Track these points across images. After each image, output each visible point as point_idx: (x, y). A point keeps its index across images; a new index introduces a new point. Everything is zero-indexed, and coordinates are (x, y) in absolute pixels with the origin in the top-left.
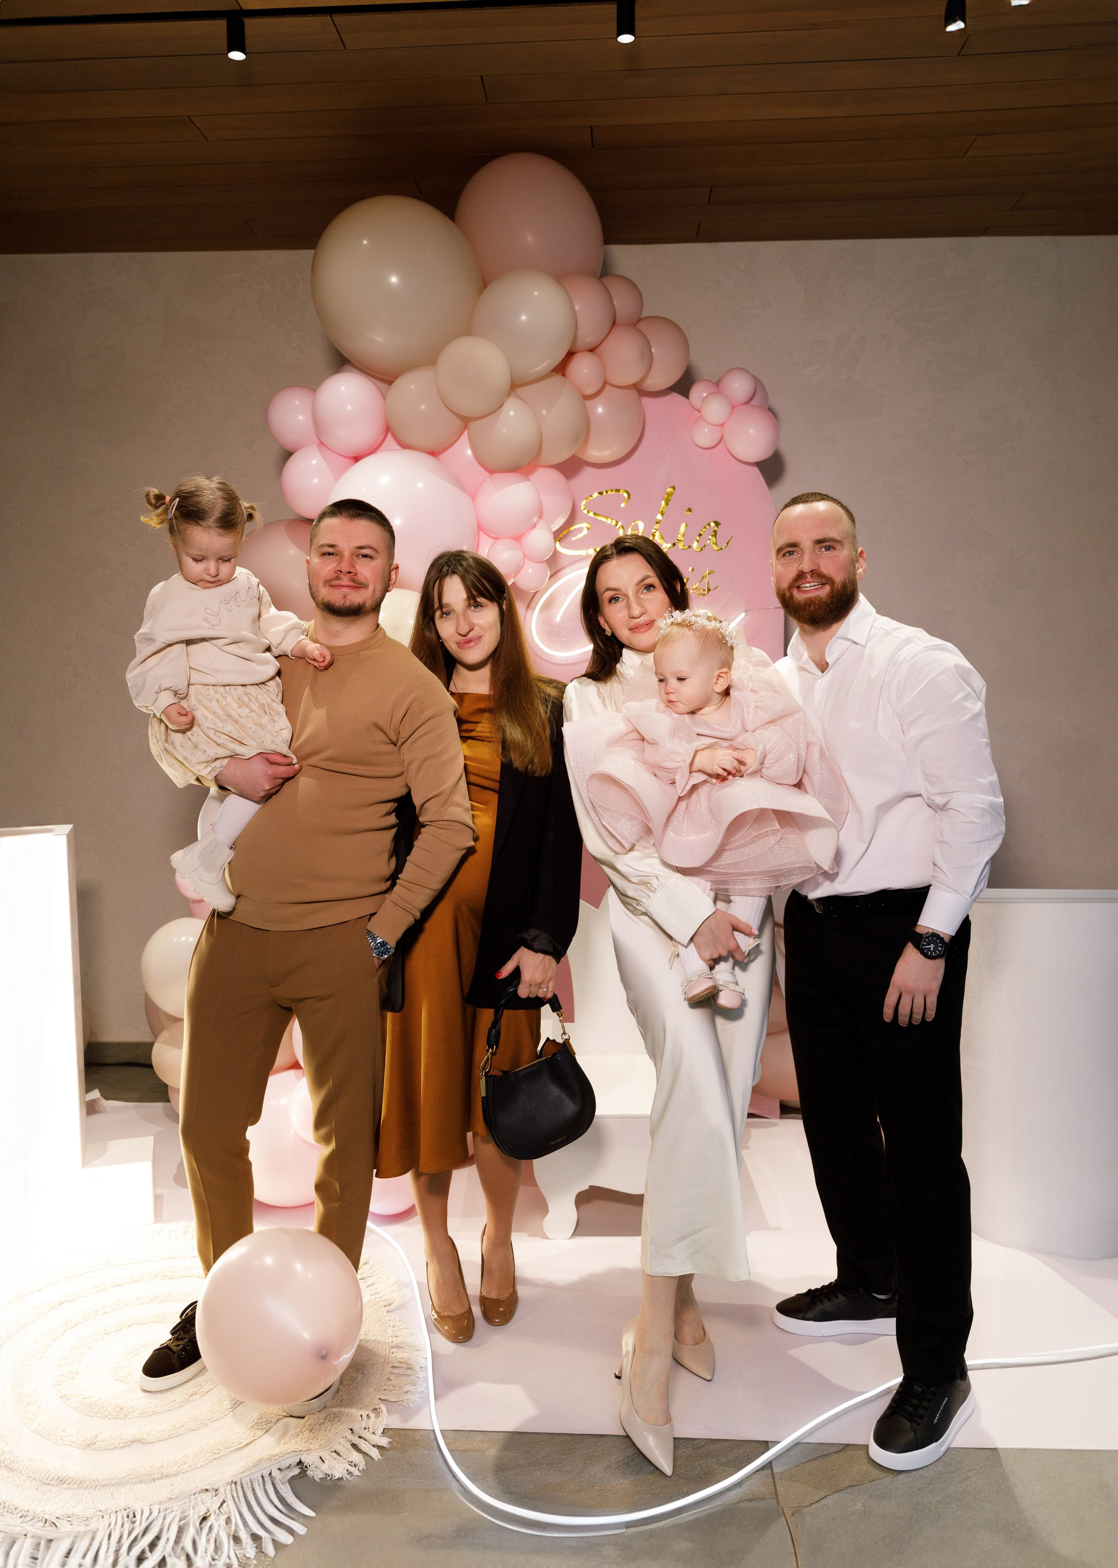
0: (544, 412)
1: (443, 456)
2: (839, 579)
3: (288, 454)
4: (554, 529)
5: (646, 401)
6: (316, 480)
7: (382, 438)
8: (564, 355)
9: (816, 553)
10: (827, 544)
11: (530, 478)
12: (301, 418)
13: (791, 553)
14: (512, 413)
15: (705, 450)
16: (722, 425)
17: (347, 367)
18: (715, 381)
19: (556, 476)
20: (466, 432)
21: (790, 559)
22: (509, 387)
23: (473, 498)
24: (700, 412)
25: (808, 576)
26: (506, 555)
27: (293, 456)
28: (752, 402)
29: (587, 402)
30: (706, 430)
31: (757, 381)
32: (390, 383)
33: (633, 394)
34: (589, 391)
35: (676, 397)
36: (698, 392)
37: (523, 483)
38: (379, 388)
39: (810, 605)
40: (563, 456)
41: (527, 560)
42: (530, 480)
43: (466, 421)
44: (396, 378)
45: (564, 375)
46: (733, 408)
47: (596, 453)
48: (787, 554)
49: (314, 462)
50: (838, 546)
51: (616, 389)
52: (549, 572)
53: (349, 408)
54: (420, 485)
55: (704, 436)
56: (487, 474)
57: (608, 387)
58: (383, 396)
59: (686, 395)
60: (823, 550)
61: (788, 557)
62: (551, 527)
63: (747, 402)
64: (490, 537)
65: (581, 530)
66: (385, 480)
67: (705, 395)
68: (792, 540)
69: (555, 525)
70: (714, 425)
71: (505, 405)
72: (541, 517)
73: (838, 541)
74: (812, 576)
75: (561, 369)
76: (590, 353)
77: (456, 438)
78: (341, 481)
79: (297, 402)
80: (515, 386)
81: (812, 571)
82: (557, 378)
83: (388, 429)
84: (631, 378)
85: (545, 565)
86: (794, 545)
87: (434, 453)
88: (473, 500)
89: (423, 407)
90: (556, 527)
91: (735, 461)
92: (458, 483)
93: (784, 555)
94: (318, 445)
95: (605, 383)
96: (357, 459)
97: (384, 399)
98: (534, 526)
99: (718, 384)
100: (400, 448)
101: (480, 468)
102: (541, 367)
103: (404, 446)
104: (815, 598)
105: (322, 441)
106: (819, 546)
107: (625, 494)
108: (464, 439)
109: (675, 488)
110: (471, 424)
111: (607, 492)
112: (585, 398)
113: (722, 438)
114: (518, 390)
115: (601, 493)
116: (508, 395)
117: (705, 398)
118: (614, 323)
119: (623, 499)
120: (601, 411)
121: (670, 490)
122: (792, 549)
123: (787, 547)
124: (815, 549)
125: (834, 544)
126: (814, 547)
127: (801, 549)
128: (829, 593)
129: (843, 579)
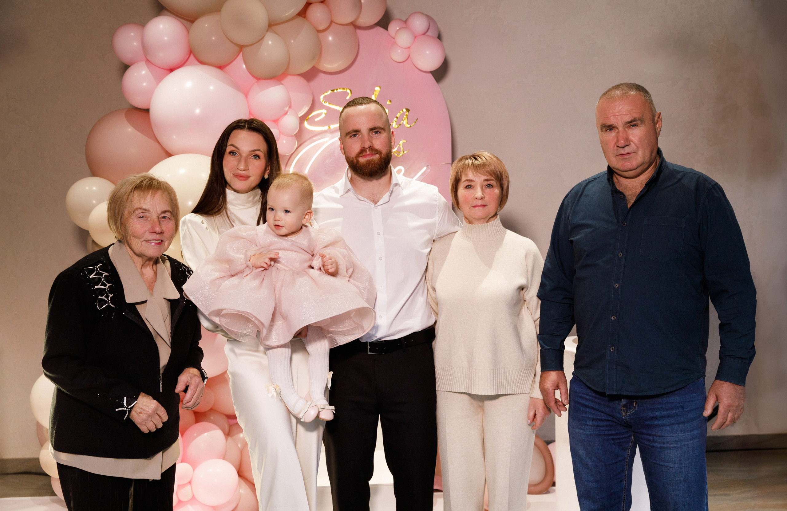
0: (292, 41)
1: (227, 69)
2: (384, 151)
3: (125, 67)
4: (300, 116)
5: (359, 32)
6: (145, 84)
7: (187, 57)
8: (304, 5)
9: (370, 136)
10: (376, 130)
11: (282, 82)
12: (135, 44)
13: (355, 136)
14: (270, 43)
15: (398, 63)
16: (409, 48)
17: (166, 12)
18: (404, 20)
19: (302, 80)
20: (241, 53)
21: (355, 139)
22: (268, 25)
23: (246, 96)
24: (394, 39)
27: (130, 68)
28: (427, 34)
29: (321, 35)
30: (399, 51)
31: (430, 20)
32: (193, 22)
33: (351, 28)
35: (380, 30)
36: (394, 27)
37: (277, 86)
38: (184, 25)
39: (369, 165)
40: (306, 68)
41: (281, 135)
42: (283, 84)
43: (241, 48)
44: (196, 19)
45: (305, 17)
46: (415, 37)
47: (329, 65)
48: (353, 136)
49: (143, 72)
50: (382, 131)
51: (339, 26)
52: (296, 142)
53: (166, 38)
54: (211, 88)
55: (398, 55)
56: (255, 80)
57: (333, 24)
58: (188, 30)
59: (386, 28)
60: (374, 133)
61: (353, 138)
62: (298, 114)
63: (424, 34)
65: (321, 114)
66: (189, 84)
67: (398, 28)
68: (356, 128)
69: (301, 112)
70: (403, 48)
71: (265, 37)
72: (290, 107)
73: (382, 129)
74: (370, 151)
75: (303, 13)
76: (321, 3)
77: (235, 57)
78: (160, 84)
79: (132, 34)
80: (272, 25)
81: (369, 147)
82: (300, 19)
83: (191, 52)
84: (349, 20)
85: (294, 138)
86: (357, 131)
87: (221, 67)
88: (246, 97)
89: (213, 38)
90: (301, 114)
91: (419, 71)
92: (237, 86)
93: (351, 137)
94: (146, 62)
95: (332, 22)
96: (171, 70)
97: (188, 32)
98: (286, 113)
99: (406, 22)
100: (200, 64)
101: (251, 76)
102: (289, 13)
103: (202, 63)
105: (149, 59)
106: (372, 131)
107: (349, 91)
108: (240, 58)
109: (380, 88)
110: (244, 49)
111: (337, 90)
112: (319, 31)
113: (409, 56)
114: (274, 28)
115: (333, 90)
116: (267, 31)
117: (397, 31)
119: (348, 94)
120: (331, 39)
121: (377, 88)
122: (355, 133)
123: (353, 132)
124: (370, 133)
125: (380, 130)
126: (369, 132)
127: (361, 133)
128: (380, 158)
129: (386, 150)
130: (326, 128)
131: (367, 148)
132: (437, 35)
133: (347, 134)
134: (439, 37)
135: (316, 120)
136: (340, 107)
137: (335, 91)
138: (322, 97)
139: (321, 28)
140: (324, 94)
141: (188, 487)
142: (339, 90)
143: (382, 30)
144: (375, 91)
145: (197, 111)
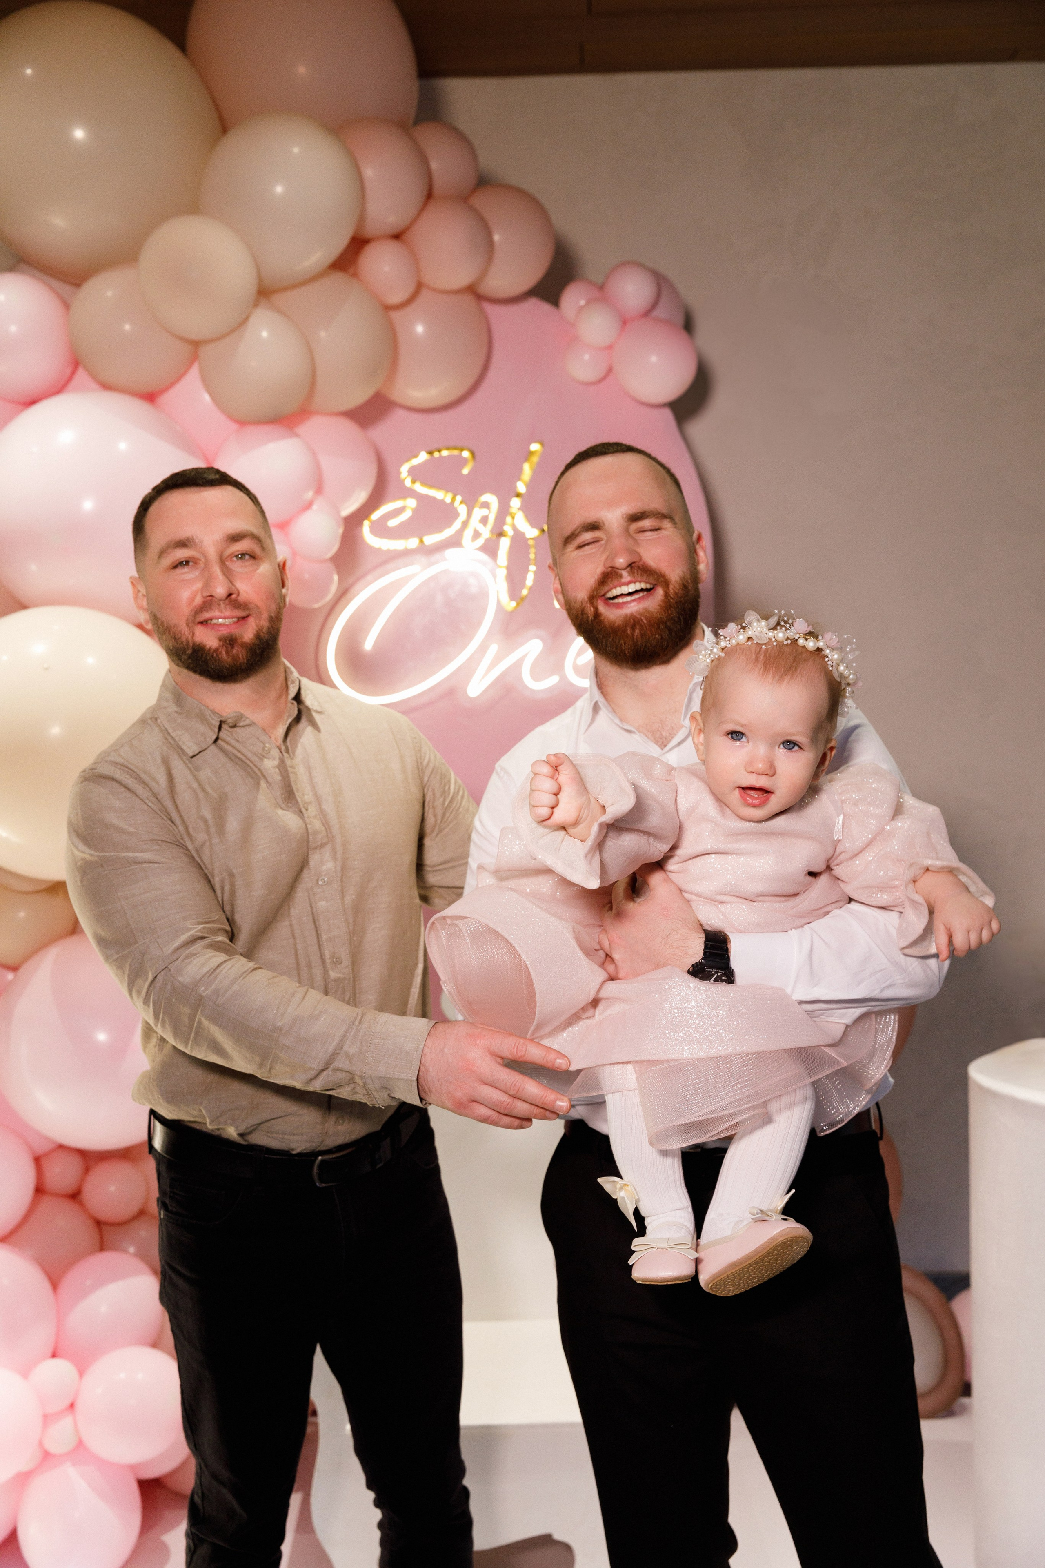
0: (321, 333)
1: (166, 401)
2: (676, 576)
4: (345, 512)
5: (493, 311)
7: (69, 372)
8: (348, 244)
9: (632, 535)
10: (648, 521)
14: (264, 334)
15: (585, 386)
16: (610, 347)
18: (600, 281)
19: (348, 426)
20: (196, 363)
22: (256, 293)
24: (576, 328)
25: (624, 573)
28: (655, 313)
29: (395, 316)
30: (586, 356)
31: (661, 282)
32: (78, 285)
33: (468, 300)
34: (396, 298)
35: (537, 307)
36: (574, 299)
38: (59, 294)
39: (629, 628)
40: (357, 398)
42: (297, 435)
43: (196, 345)
44: (87, 278)
45: (355, 275)
46: (625, 323)
47: (414, 391)
50: (668, 526)
51: (439, 294)
52: (338, 579)
53: (14, 328)
55: (583, 366)
56: (233, 426)
57: (426, 291)
59: (555, 302)
61: (584, 550)
62: (342, 510)
63: (646, 314)
65: (402, 510)
66: (67, 437)
67: (583, 303)
68: (591, 517)
69: (349, 506)
70: (597, 349)
71: (251, 321)
72: (320, 495)
73: (664, 516)
74: (631, 573)
75: (346, 263)
76: (392, 241)
77: (181, 372)
80: (265, 292)
81: (630, 565)
82: (340, 279)
83: (77, 359)
84: (463, 279)
85: (330, 565)
86: (594, 527)
87: (150, 397)
89: (127, 327)
91: (633, 405)
92: (186, 442)
93: (580, 546)
95: (420, 285)
96: (30, 404)
97: (67, 310)
98: (308, 506)
99: (603, 286)
100: (97, 389)
101: (222, 417)
102: (311, 261)
103: (106, 386)
104: (640, 615)
106: (636, 524)
107: (466, 454)
108: (194, 373)
109: (542, 444)
110: (207, 352)
111: (439, 451)
112: (388, 308)
113: (610, 370)
114: (274, 298)
115: (429, 451)
116: (256, 305)
117: (583, 307)
118: (429, 196)
119: (465, 461)
120: (420, 329)
121: (535, 447)
122: (590, 534)
124: (630, 528)
125: (658, 522)
126: (628, 526)
127: (606, 533)
128: (663, 601)
129: (681, 574)
130: (413, 543)
131: (621, 570)
132: (680, 320)
133: (568, 538)
134: (688, 325)
135: (392, 523)
136: (447, 491)
137: (436, 454)
138: (404, 469)
139: (394, 299)
140: (408, 460)
141: (67, 1421)
142: (445, 453)
143: (546, 307)
144: (531, 453)
145: (88, 505)
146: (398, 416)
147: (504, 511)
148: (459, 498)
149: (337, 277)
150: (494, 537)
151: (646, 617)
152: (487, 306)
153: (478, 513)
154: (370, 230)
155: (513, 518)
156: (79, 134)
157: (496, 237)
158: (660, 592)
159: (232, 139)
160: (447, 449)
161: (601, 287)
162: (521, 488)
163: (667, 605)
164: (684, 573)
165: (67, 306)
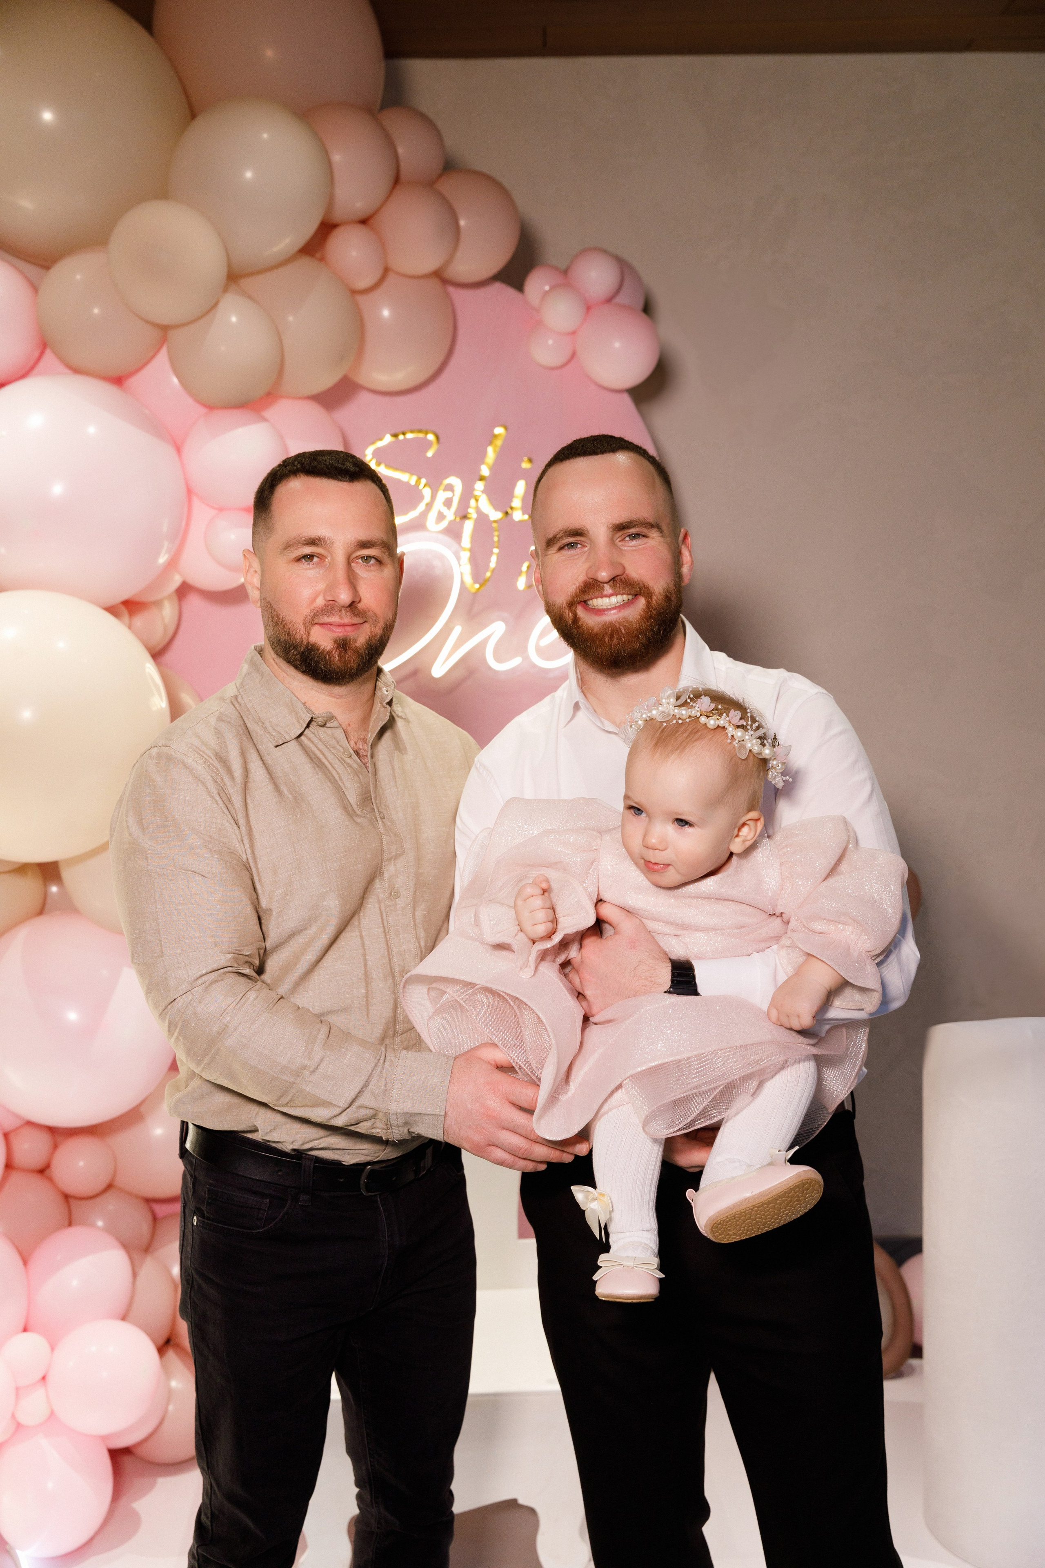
0: (289, 318)
1: (133, 382)
2: (658, 592)
5: (456, 295)
7: (36, 355)
8: (317, 228)
9: (617, 546)
10: (633, 530)
11: (267, 416)
13: (571, 545)
14: (233, 318)
15: (548, 371)
16: (574, 333)
18: (563, 267)
19: (313, 413)
20: (165, 346)
22: (226, 276)
23: (179, 450)
24: (539, 312)
25: (607, 587)
26: (233, 537)
28: (619, 299)
29: (360, 299)
30: (550, 341)
31: (624, 267)
32: (47, 267)
33: (434, 285)
34: (361, 283)
35: (502, 292)
36: (538, 284)
37: (256, 425)
38: (28, 277)
39: (611, 637)
40: (325, 381)
42: (266, 420)
43: (165, 329)
44: (56, 260)
45: (322, 259)
47: (380, 374)
48: (566, 548)
50: (654, 534)
51: (404, 280)
54: (92, 430)
55: (547, 351)
56: (204, 410)
57: (390, 275)
59: (520, 287)
60: (628, 539)
61: (566, 552)
63: (609, 300)
64: (212, 507)
66: (36, 420)
67: (548, 288)
68: (575, 524)
70: (560, 335)
71: (220, 306)
73: (652, 526)
74: (613, 586)
75: (314, 247)
76: (360, 227)
77: (150, 355)
80: (235, 277)
81: (613, 578)
82: (308, 263)
83: (45, 342)
84: (430, 264)
86: (578, 533)
87: (118, 381)
88: (178, 453)
89: (96, 311)
91: (596, 388)
92: (156, 427)
93: (561, 549)
95: (386, 271)
97: (36, 292)
100: (65, 372)
101: (190, 401)
102: (280, 246)
103: (73, 369)
104: (619, 623)
106: (621, 533)
107: (431, 437)
108: (163, 356)
109: (506, 428)
110: (173, 335)
111: (404, 434)
112: (354, 292)
113: (573, 355)
114: (246, 283)
115: (395, 435)
116: (225, 290)
117: (546, 293)
118: (397, 181)
119: (429, 444)
120: (386, 313)
121: (499, 431)
122: (571, 540)
123: (565, 536)
124: (615, 538)
125: (645, 531)
126: (613, 535)
127: (590, 540)
128: (645, 611)
129: (665, 586)
131: (603, 582)
132: (642, 304)
133: (550, 542)
134: (647, 309)
136: (412, 474)
137: (401, 437)
138: (371, 454)
139: (364, 283)
140: (373, 443)
141: (39, 1395)
142: (409, 436)
143: (510, 292)
144: (495, 437)
145: (57, 489)
146: (364, 398)
147: (468, 494)
148: (423, 481)
149: (306, 263)
150: (458, 519)
151: (625, 627)
152: (451, 289)
153: (442, 495)
154: (338, 215)
155: (477, 500)
156: (47, 116)
157: (462, 223)
158: (642, 602)
159: (201, 124)
160: (412, 432)
161: (565, 272)
162: (485, 471)
163: (648, 615)
164: (667, 583)
165: (35, 289)
